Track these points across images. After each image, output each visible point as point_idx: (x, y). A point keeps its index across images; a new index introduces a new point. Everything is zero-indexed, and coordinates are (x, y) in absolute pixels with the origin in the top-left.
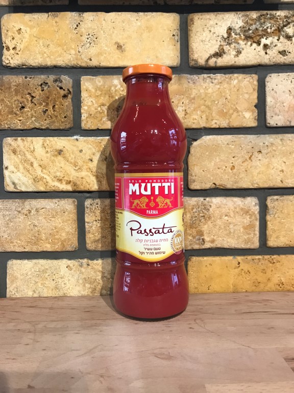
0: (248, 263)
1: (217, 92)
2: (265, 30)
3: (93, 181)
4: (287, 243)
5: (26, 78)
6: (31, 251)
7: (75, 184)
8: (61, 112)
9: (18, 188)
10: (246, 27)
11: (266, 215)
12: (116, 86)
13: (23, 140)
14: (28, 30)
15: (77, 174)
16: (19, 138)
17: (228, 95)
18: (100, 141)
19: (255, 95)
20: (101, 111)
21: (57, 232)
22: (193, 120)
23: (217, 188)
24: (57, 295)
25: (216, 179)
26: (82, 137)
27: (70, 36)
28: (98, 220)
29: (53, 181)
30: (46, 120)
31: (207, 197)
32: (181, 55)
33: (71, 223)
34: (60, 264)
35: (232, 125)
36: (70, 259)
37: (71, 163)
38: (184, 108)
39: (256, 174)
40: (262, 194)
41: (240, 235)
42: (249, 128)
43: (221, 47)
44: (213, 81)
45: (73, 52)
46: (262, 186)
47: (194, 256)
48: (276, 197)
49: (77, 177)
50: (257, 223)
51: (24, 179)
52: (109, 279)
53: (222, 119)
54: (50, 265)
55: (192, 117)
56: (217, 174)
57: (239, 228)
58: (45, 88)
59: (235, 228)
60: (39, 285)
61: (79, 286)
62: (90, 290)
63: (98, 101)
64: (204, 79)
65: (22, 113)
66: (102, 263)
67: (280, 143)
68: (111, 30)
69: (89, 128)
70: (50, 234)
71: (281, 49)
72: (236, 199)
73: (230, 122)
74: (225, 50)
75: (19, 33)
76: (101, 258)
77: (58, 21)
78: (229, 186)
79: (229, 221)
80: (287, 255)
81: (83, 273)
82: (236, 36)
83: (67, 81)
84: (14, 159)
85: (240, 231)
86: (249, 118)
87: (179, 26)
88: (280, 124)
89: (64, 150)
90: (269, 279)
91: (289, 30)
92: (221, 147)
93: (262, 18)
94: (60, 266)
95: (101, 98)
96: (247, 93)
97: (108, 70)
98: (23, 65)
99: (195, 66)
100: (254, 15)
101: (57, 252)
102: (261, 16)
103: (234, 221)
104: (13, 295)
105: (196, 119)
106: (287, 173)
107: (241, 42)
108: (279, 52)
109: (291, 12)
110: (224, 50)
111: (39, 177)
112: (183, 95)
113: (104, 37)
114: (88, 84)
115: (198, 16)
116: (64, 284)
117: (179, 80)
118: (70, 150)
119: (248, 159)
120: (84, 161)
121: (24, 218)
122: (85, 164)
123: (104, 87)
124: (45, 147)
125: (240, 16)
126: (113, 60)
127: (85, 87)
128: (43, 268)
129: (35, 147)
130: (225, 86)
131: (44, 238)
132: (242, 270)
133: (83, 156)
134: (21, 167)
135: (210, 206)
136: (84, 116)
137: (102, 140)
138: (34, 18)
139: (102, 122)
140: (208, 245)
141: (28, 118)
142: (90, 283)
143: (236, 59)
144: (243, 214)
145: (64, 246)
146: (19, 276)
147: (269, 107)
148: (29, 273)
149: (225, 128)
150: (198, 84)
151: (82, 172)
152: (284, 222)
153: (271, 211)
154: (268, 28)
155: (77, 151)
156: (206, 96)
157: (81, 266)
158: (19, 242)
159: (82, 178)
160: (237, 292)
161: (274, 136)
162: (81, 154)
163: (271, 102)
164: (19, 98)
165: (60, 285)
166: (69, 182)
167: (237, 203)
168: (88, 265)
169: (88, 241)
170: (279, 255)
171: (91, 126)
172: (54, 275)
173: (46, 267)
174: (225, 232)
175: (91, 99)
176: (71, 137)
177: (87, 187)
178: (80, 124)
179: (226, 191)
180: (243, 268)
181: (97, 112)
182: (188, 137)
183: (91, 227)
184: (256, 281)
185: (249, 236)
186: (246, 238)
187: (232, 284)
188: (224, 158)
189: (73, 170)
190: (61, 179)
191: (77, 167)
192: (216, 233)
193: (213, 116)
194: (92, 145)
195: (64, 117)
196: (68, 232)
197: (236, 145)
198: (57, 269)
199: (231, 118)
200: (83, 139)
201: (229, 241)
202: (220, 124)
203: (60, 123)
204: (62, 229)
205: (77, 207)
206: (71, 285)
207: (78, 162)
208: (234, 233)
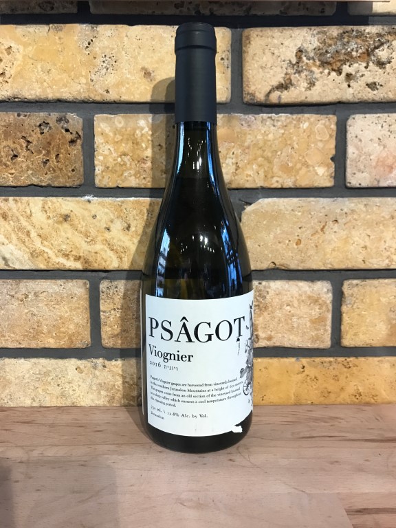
0: (316, 367)
1: (280, 139)
2: (349, 54)
3: (111, 257)
4: (368, 342)
5: (19, 115)
6: (28, 347)
7: (86, 261)
8: (67, 163)
9: (11, 265)
10: (322, 49)
11: (341, 305)
12: (142, 129)
13: (16, 201)
14: (21, 48)
15: (89, 248)
16: (11, 199)
17: (295, 143)
18: (120, 204)
19: (332, 144)
20: (122, 163)
21: (63, 323)
22: (247, 177)
23: (278, 269)
24: (63, 405)
25: (275, 256)
26: (96, 198)
27: (79, 58)
28: (118, 309)
29: (57, 256)
30: (46, 174)
31: (263, 279)
32: (232, 86)
33: (82, 312)
34: (67, 364)
35: (300, 184)
36: (80, 358)
37: (81, 232)
38: (234, 161)
39: (329, 250)
40: (338, 277)
41: (305, 330)
42: (323, 188)
43: (288, 76)
44: (276, 124)
45: (83, 80)
46: (337, 266)
48: (355, 282)
49: (89, 252)
50: (330, 316)
51: (18, 254)
52: (132, 385)
53: (286, 175)
54: (53, 367)
55: (246, 172)
56: (277, 250)
57: (305, 322)
58: (46, 130)
59: (300, 321)
60: (40, 391)
61: (92, 393)
62: (107, 399)
63: (118, 148)
64: (263, 120)
65: (14, 164)
66: (123, 365)
67: (364, 209)
68: (136, 51)
69: (105, 185)
70: (54, 325)
71: (370, 80)
72: (302, 284)
73: (297, 180)
74: (293, 82)
75: (9, 53)
76: (121, 357)
77: (62, 36)
78: (293, 266)
79: (292, 312)
80: (366, 358)
81: (97, 377)
82: (308, 61)
83: (75, 120)
84: (4, 226)
85: (306, 326)
86: (322, 175)
87: (229, 45)
88: (364, 185)
89: (72, 214)
90: (342, 388)
91: (382, 54)
92: (284, 213)
93: (345, 35)
94: (66, 367)
95: (121, 145)
96: (321, 141)
97: (131, 105)
98: (15, 98)
99: (251, 102)
100: (334, 31)
101: (63, 349)
102: (344, 33)
103: (298, 313)
104: (5, 403)
105: (250, 176)
106: (371, 251)
107: (314, 69)
108: (367, 85)
109: (386, 28)
110: (291, 80)
111: (38, 251)
112: (233, 142)
113: (126, 61)
114: (104, 125)
115: (256, 33)
116: (73, 390)
117: (229, 121)
118: (80, 215)
119: (319, 231)
120: (98, 231)
121: (19, 304)
122: (100, 234)
123: (126, 130)
124: (46, 211)
125: (315, 32)
126: (139, 92)
127: (99, 129)
128: (45, 370)
129: (33, 211)
130: (291, 131)
131: (45, 331)
132: (308, 376)
133: (98, 224)
134: (14, 236)
135: (268, 292)
136: (99, 169)
137: (123, 202)
138: (29, 32)
139: (123, 177)
140: (263, 343)
141: (22, 171)
142: (107, 390)
143: (308, 92)
144: (310, 304)
145: (72, 342)
146: (13, 379)
147: (350, 161)
148: (27, 376)
149: (290, 188)
150: (254, 127)
151: (96, 245)
152: (365, 315)
153: (348, 299)
154: (352, 50)
155: (89, 216)
156: (265, 143)
157: (95, 367)
158: (12, 335)
159: (96, 253)
160: (301, 405)
161: (356, 200)
162: (95, 220)
163: (354, 153)
164: (10, 143)
165: (67, 392)
166: (78, 258)
167: (303, 289)
168: (104, 366)
169: (104, 335)
170: (356, 357)
171: (108, 183)
172: (60, 378)
173: (49, 369)
174: (286, 327)
175: (108, 146)
176: (81, 197)
177: (103, 266)
178: (94, 179)
179: (289, 272)
180: (308, 373)
181: (117, 164)
182: (240, 200)
183: (108, 317)
184: (325, 390)
185: (317, 332)
186: (313, 334)
187: (294, 394)
188: (287, 229)
189: (84, 242)
190: (68, 254)
191: (89, 238)
192: (274, 327)
193: (274, 172)
194: (110, 208)
195: (71, 170)
196: (77, 324)
197: (304, 211)
198: (63, 371)
199: (298, 174)
200: (97, 200)
201: (291, 339)
202: (284, 183)
203: (65, 178)
204: (69, 320)
205: (89, 291)
206: (81, 392)
207: (90, 231)
208: (297, 329)
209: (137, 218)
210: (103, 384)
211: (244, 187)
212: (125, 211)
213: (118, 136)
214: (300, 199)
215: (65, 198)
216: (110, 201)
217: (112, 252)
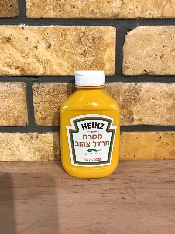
0: (168, 137)
3: (38, 67)
7: (23, 70)
8: (7, 1)
15: (24, 60)
18: (43, 30)
20: (44, 0)
21: (10, 110)
22: (129, 10)
23: (148, 75)
24: (13, 160)
25: (147, 66)
26: (27, 26)
28: (44, 101)
29: (4, 66)
31: (138, 82)
33: (22, 103)
34: (14, 136)
35: (165, 15)
36: (22, 132)
37: (19, 51)
41: (163, 115)
47: (124, 131)
49: (24, 63)
52: (55, 148)
53: (155, 9)
54: (6, 137)
55: (128, 7)
56: (148, 62)
57: (163, 109)
59: (160, 109)
61: (31, 153)
62: (40, 157)
69: (33, 17)
70: (5, 112)
72: (162, 85)
73: (163, 12)
76: (48, 132)
78: (158, 73)
79: (156, 103)
81: (33, 144)
85: (163, 111)
89: (12, 37)
92: (154, 36)
94: (14, 138)
101: (12, 126)
103: (159, 103)
105: (132, 9)
116: (19, 152)
118: (17, 38)
120: (30, 49)
122: (31, 51)
132: (163, 142)
133: (29, 44)
135: (141, 90)
136: (28, 5)
137: (45, 29)
139: (45, 11)
140: (136, 123)
142: (40, 151)
144: (167, 98)
145: (17, 122)
149: (158, 19)
151: (28, 59)
155: (23, 39)
157: (32, 138)
159: (29, 64)
160: (158, 160)
162: (27, 41)
165: (15, 153)
166: (17, 68)
167: (163, 88)
168: (37, 137)
169: (36, 118)
171: (35, 15)
172: (10, 144)
173: (4, 139)
174: (151, 113)
176: (18, 25)
177: (34, 73)
178: (25, 13)
179: (154, 77)
180: (163, 141)
181: (40, 1)
182: (124, 27)
183: (39, 107)
184: (173, 151)
185: (171, 116)
186: (168, 117)
187: (154, 154)
188: (155, 47)
189: (21, 57)
190: (11, 65)
191: (24, 54)
192: (144, 113)
193: (148, 6)
194: (37, 33)
195: (9, 5)
196: (19, 111)
197: (167, 35)
198: (12, 140)
199: (164, 9)
200: (28, 27)
201: (154, 120)
202: (154, 15)
203: (6, 12)
204: (14, 108)
205: (25, 90)
206: (24, 153)
207: (25, 49)
208: (158, 113)
209: (55, 39)
210: (37, 148)
211: (127, 18)
212: (47, 34)
214: (165, 26)
215: (7, 26)
216: (37, 28)
217: (39, 63)
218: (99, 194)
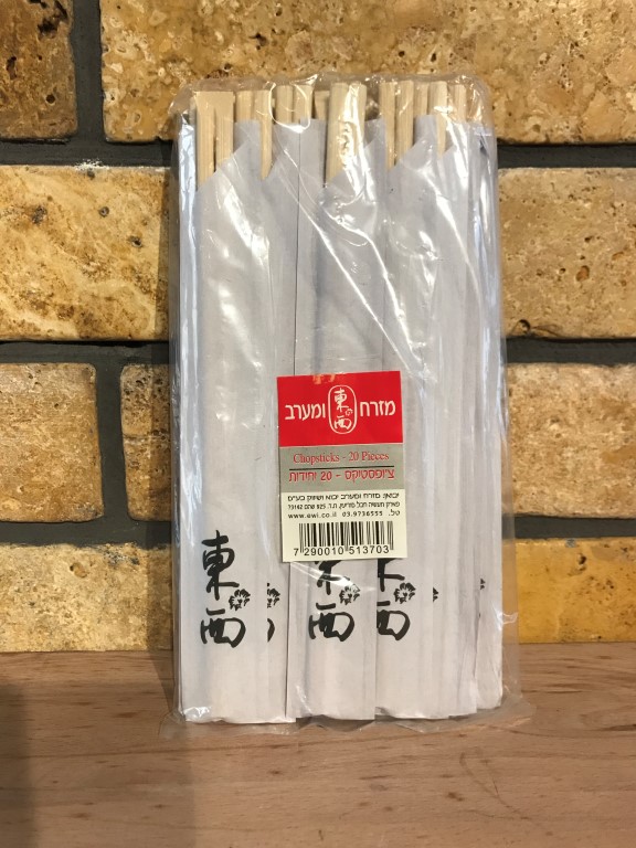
0: (610, 559)
1: (546, 22)
3: (144, 309)
7: (87, 319)
8: (34, 80)
15: (92, 287)
18: (164, 180)
20: (168, 81)
21: (38, 465)
23: (533, 337)
24: (44, 648)
25: (530, 307)
26: (108, 168)
28: (164, 431)
29: (19, 308)
33: (80, 438)
34: (50, 558)
35: (589, 133)
36: (80, 544)
37: (73, 250)
41: (591, 478)
49: (93, 296)
54: (19, 563)
56: (535, 293)
57: (591, 458)
59: (580, 457)
61: (109, 622)
62: (143, 634)
63: (159, 43)
69: (129, 137)
70: (18, 470)
72: (588, 371)
73: (582, 123)
78: (569, 330)
79: (564, 436)
81: (119, 586)
85: (594, 467)
89: (51, 206)
92: (553, 204)
94: (46, 563)
95: (166, 36)
101: (42, 522)
103: (578, 437)
112: (434, 30)
116: (66, 616)
118: (69, 208)
119: (632, 246)
120: (113, 246)
122: (117, 255)
132: (592, 578)
133: (112, 229)
136: (112, 97)
142: (143, 614)
144: (605, 418)
145: (60, 507)
149: (566, 145)
151: (108, 281)
155: (91, 211)
156: (509, 34)
157: (114, 565)
159: (109, 299)
160: (575, 643)
162: (104, 220)
165: (49, 620)
166: (67, 313)
167: (591, 384)
168: (135, 562)
169: (133, 492)
171: (135, 129)
172: (35, 589)
173: (10, 568)
174: (549, 471)
175: (133, 39)
176: (73, 165)
177: (126, 329)
178: (101, 122)
179: (557, 345)
180: (593, 574)
181: (155, 82)
183: (142, 451)
184: (630, 610)
185: (618, 482)
186: (609, 486)
187: (560, 619)
188: (557, 241)
189: (80, 274)
190: (44, 303)
191: (92, 263)
192: (522, 472)
193: (529, 104)
194: (140, 192)
195: (45, 97)
196: (71, 466)
197: (597, 199)
198: (41, 572)
199: (585, 110)
200: (110, 171)
201: (558, 496)
202: (552, 131)
203: (33, 118)
204: (52, 457)
205: (94, 391)
206: (85, 620)
207: (95, 246)
208: (574, 474)
210: (133, 602)
213: (156, 12)
214: (590, 170)
215: (34, 168)
216: (140, 174)
217: (146, 297)
218: (363, 779)
